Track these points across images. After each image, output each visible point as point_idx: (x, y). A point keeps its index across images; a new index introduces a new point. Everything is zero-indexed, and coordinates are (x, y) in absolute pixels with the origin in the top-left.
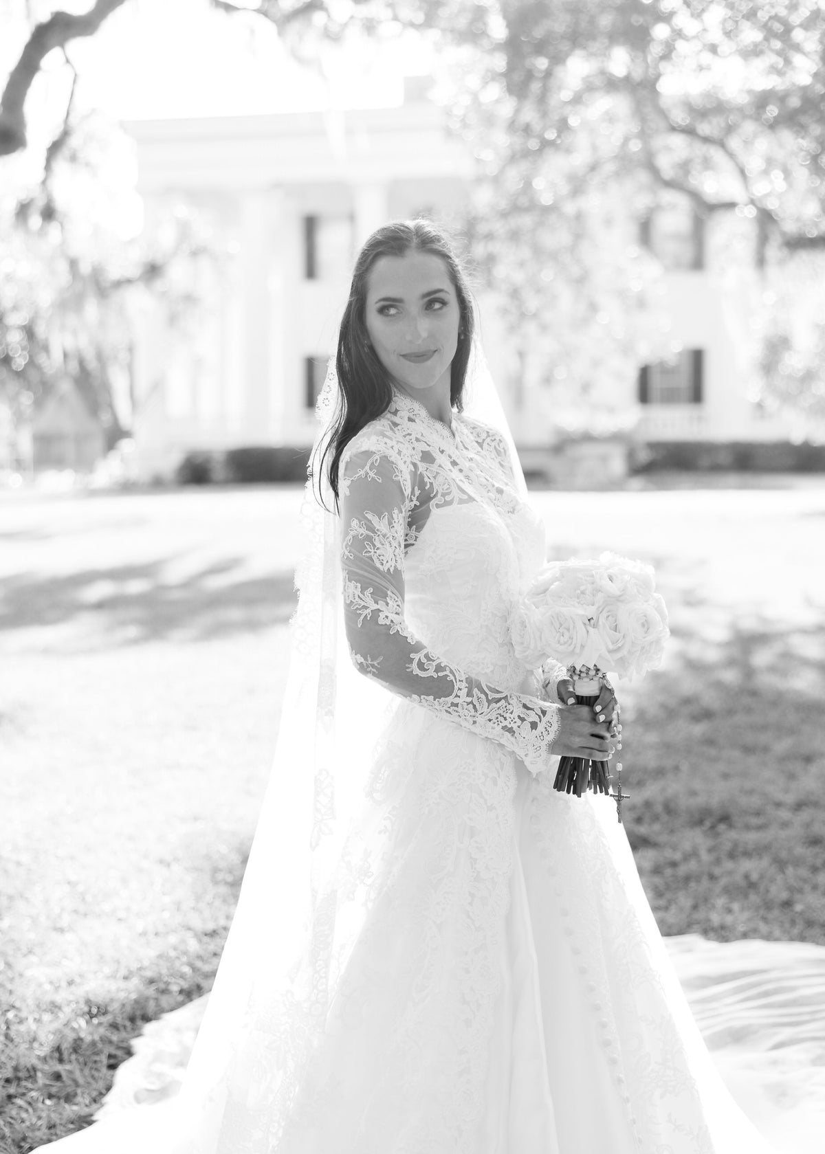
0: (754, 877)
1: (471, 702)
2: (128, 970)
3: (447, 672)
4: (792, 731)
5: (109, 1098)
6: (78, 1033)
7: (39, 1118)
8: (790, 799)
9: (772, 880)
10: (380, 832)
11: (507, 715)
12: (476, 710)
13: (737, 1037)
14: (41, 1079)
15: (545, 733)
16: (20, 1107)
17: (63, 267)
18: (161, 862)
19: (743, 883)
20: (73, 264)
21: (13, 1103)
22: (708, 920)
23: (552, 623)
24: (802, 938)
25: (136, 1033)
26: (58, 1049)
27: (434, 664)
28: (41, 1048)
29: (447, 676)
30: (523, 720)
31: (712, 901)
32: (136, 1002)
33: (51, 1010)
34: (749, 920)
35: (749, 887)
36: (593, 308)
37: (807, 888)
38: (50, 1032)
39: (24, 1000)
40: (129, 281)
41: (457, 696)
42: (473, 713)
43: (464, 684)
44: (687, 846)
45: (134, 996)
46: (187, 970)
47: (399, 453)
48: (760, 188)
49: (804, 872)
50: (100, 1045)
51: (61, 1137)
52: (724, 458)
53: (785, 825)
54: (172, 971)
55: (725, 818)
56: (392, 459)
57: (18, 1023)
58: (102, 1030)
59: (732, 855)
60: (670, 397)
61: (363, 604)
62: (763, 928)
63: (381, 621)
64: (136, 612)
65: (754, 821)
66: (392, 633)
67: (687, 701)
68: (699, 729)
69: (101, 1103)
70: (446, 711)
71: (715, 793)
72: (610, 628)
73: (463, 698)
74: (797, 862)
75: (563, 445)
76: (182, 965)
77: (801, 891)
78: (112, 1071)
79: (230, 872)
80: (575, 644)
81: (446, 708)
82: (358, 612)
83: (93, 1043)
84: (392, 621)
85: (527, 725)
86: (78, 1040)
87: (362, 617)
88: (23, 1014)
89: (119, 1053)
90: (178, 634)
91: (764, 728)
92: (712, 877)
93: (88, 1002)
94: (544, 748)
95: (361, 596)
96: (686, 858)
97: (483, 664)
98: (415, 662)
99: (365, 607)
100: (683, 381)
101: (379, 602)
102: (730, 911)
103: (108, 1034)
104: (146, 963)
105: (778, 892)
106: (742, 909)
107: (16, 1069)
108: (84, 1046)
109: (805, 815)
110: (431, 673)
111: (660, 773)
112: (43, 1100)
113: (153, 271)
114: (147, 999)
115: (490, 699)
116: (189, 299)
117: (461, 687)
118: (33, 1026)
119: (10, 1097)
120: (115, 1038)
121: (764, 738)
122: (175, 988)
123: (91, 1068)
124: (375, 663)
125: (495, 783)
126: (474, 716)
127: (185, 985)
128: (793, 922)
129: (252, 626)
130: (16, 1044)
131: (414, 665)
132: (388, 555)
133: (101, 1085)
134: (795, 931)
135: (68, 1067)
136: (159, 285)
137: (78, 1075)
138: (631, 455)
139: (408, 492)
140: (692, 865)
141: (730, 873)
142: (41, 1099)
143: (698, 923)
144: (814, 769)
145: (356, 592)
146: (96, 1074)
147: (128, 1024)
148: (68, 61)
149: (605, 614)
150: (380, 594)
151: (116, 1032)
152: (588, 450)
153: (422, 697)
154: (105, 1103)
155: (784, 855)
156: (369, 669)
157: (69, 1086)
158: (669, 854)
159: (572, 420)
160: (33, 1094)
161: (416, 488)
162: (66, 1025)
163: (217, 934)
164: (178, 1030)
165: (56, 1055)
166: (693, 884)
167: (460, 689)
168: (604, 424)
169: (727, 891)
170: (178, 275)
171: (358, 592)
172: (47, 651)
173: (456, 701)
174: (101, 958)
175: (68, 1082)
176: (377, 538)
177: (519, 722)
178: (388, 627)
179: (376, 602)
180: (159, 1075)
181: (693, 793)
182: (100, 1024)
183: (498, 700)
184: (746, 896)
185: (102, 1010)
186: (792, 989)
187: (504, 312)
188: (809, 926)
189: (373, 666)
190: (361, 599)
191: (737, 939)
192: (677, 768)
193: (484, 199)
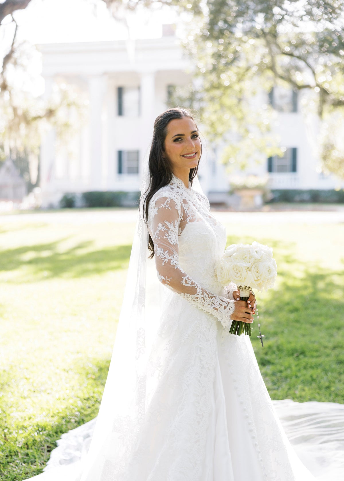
0: (315, 377)
1: (203, 297)
2: (53, 413)
3: (195, 285)
4: (332, 317)
5: (49, 463)
6: (34, 438)
7: (21, 470)
8: (331, 345)
9: (322, 378)
10: (164, 350)
11: (215, 303)
12: (204, 301)
13: (306, 439)
14: (20, 456)
15: (229, 311)
16: (12, 466)
17: (10, 111)
18: (64, 370)
19: (310, 379)
20: (15, 110)
21: (9, 465)
22: (295, 394)
23: (233, 269)
24: (334, 401)
25: (58, 438)
26: (27, 444)
27: (191, 281)
28: (20, 444)
29: (195, 286)
30: (221, 305)
31: (297, 386)
32: (57, 426)
33: (22, 429)
34: (312, 394)
35: (312, 381)
36: (247, 131)
37: (337, 381)
38: (23, 437)
39: (11, 425)
40: (39, 117)
41: (198, 294)
42: (203, 302)
43: (201, 290)
44: (286, 364)
45: (57, 423)
46: (77, 413)
47: (177, 198)
48: (321, 79)
49: (335, 375)
50: (43, 443)
51: (31, 477)
52: (306, 197)
53: (328, 355)
54: (71, 414)
55: (303, 353)
56: (175, 201)
57: (9, 434)
58: (44, 437)
59: (305, 368)
60: (282, 169)
61: (164, 256)
62: (318, 397)
63: (172, 264)
64: (46, 265)
65: (315, 354)
66: (176, 268)
67: (288, 304)
68: (292, 316)
69: (46, 465)
70: (194, 300)
71: (299, 343)
72: (256, 271)
73: (200, 296)
74: (333, 371)
75: (233, 191)
76: (76, 411)
77: (334, 382)
78: (49, 453)
79: (94, 374)
80: (242, 278)
81: (193, 299)
82: (163, 260)
83: (41, 442)
84: (176, 264)
85: (223, 307)
86: (34, 440)
87: (164, 262)
88: (11, 431)
89: (52, 446)
90: (66, 275)
91: (320, 315)
92: (297, 377)
93: (38, 425)
94: (229, 316)
95: (164, 253)
96: (286, 369)
97: (205, 284)
98: (184, 280)
99: (166, 258)
100: (288, 162)
101: (171, 256)
102: (304, 390)
103: (47, 438)
104: (61, 411)
105: (324, 383)
106: (309, 390)
107: (10, 452)
108: (37, 443)
109: (337, 351)
110: (189, 285)
111: (275, 334)
112: (22, 464)
113: (50, 113)
114: (62, 425)
115: (210, 296)
116: (66, 125)
117: (200, 291)
118: (16, 435)
119: (8, 462)
120: (49, 440)
121: (320, 320)
122: (73, 421)
123: (40, 452)
124: (169, 280)
125: (209, 331)
126: (203, 303)
127: (77, 419)
128: (330, 395)
129: (98, 271)
130: (9, 442)
131: (184, 282)
132: (173, 238)
133: (45, 458)
134: (331, 398)
135: (31, 451)
136: (53, 119)
137: (35, 454)
138: (264, 196)
139: (180, 214)
140: (289, 372)
141: (304, 375)
142: (21, 463)
143: (290, 395)
144: (341, 332)
145: (161, 252)
146: (43, 454)
147: (55, 434)
148: (13, 20)
149: (254, 266)
150: (171, 253)
151: (50, 438)
152: (245, 193)
153: (185, 294)
154: (48, 464)
155: (327, 368)
156: (166, 282)
157: (32, 458)
158: (279, 367)
159: (238, 180)
160: (17, 461)
161: (182, 213)
162: (29, 435)
163: (90, 399)
164: (76, 437)
165: (26, 446)
166: (289, 380)
167: (199, 292)
168: (252, 182)
169: (303, 382)
170: (61, 115)
171: (162, 252)
172: (9, 282)
173: (198, 296)
174: (42, 409)
175: (31, 457)
176: (169, 231)
177: (220, 306)
178: (174, 266)
179: (170, 256)
180: (69, 454)
181: (290, 343)
182: (43, 434)
183: (212, 297)
184: (311, 384)
185: (43, 429)
186: (329, 421)
187: (208, 133)
188: (337, 397)
189: (168, 281)
190: (164, 255)
191: (307, 401)
192: (283, 332)
193: (199, 83)
